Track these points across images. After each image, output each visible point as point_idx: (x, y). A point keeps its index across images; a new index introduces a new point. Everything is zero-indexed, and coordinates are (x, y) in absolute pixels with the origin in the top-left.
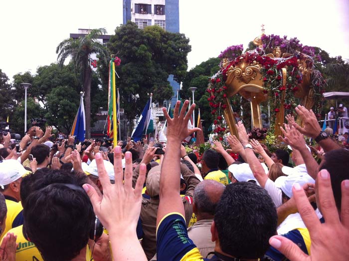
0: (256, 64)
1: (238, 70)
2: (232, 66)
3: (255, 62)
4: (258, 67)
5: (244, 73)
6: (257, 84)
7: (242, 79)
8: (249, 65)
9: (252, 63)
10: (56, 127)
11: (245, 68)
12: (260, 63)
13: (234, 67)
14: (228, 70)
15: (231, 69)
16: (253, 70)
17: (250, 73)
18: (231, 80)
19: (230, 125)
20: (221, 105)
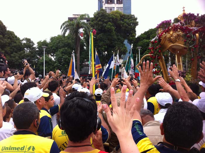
0: (180, 31)
1: (168, 35)
2: (164, 33)
3: (179, 30)
4: (181, 33)
5: (172, 37)
6: (180, 44)
7: (170, 41)
8: (175, 32)
9: (177, 31)
10: (61, 71)
11: (172, 34)
12: (182, 31)
13: (166, 33)
14: (162, 36)
15: (164, 35)
16: (178, 35)
17: (176, 37)
18: (164, 41)
19: (163, 69)
20: (157, 57)
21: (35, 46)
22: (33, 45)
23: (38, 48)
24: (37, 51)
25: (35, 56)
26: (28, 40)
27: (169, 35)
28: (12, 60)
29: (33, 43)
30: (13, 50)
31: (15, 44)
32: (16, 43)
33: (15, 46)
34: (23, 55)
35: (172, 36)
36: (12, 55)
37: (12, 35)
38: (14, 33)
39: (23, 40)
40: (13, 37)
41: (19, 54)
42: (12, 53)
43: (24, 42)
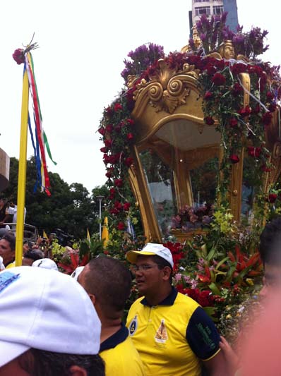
0: (189, 70)
1: (154, 87)
2: (143, 80)
3: (187, 65)
4: (193, 75)
5: (165, 91)
6: (190, 113)
7: (160, 103)
8: (175, 73)
9: (181, 68)
11: (167, 81)
12: (196, 68)
13: (147, 80)
14: (136, 89)
15: (142, 87)
16: (184, 83)
17: (177, 89)
18: (143, 107)
19: (140, 198)
20: (123, 156)
21: (89, 196)
22: (87, 195)
23: (94, 199)
24: (93, 204)
25: (89, 213)
26: (79, 187)
27: (156, 85)
28: (55, 221)
29: (86, 191)
30: (56, 203)
31: (59, 194)
32: (60, 191)
33: (58, 198)
34: (70, 212)
35: (166, 89)
36: (54, 212)
37: (54, 178)
38: (58, 175)
39: (71, 186)
40: (56, 183)
41: (64, 210)
42: (54, 209)
43: (73, 190)
